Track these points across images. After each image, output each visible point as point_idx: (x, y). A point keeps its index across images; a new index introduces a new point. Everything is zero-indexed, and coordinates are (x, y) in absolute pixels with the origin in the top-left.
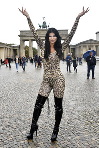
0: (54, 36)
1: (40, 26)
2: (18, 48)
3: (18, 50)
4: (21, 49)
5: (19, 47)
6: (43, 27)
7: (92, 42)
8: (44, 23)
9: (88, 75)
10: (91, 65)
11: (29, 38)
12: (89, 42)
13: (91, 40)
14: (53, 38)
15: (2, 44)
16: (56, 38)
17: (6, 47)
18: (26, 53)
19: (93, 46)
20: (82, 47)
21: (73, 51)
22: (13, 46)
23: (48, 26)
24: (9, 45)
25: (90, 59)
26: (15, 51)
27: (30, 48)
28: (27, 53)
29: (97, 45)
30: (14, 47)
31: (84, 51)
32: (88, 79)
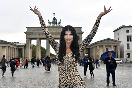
0: (70, 35)
1: (50, 23)
2: (23, 48)
3: (23, 50)
4: (27, 48)
5: (25, 46)
6: (53, 23)
7: (110, 41)
8: (55, 19)
9: (108, 81)
10: (111, 68)
11: (37, 36)
12: (106, 41)
13: (109, 39)
14: (69, 37)
15: (5, 42)
16: (72, 37)
17: (9, 45)
18: (32, 54)
19: (111, 46)
20: (98, 47)
21: (87, 52)
22: (18, 44)
23: (60, 23)
24: (13, 44)
25: (110, 61)
26: (20, 50)
27: (38, 47)
28: (34, 53)
29: (116, 45)
30: (18, 46)
31: (101, 52)
32: (108, 85)
